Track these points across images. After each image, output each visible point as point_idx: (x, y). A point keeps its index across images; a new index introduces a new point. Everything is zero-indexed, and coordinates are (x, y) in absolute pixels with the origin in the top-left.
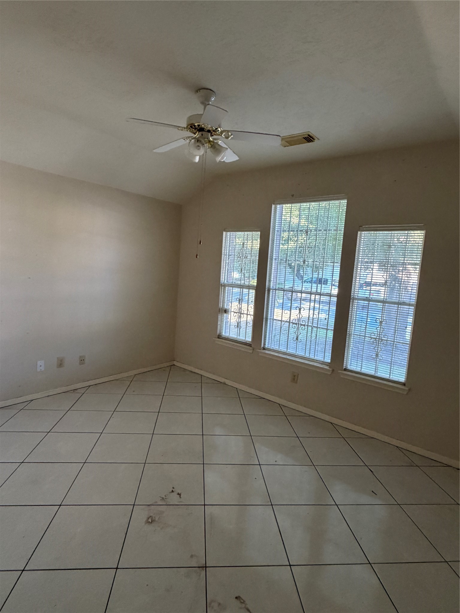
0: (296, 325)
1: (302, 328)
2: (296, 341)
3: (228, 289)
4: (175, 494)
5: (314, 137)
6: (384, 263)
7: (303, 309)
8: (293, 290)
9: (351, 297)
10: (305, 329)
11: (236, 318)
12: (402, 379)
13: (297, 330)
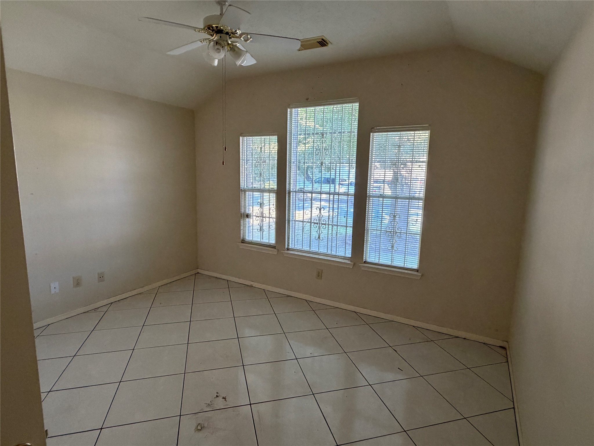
0: (317, 225)
1: (323, 227)
2: (318, 240)
3: (248, 194)
4: (220, 399)
5: (328, 42)
6: (395, 162)
7: (323, 209)
8: (313, 192)
9: (367, 195)
10: (326, 227)
11: (258, 221)
12: (415, 266)
13: (319, 229)
